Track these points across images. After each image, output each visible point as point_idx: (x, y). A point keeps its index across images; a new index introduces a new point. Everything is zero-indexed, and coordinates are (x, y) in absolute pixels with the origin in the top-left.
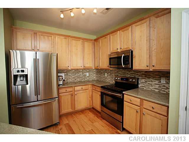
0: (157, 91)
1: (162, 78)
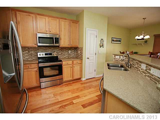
0: (67, 57)
1: (69, 51)
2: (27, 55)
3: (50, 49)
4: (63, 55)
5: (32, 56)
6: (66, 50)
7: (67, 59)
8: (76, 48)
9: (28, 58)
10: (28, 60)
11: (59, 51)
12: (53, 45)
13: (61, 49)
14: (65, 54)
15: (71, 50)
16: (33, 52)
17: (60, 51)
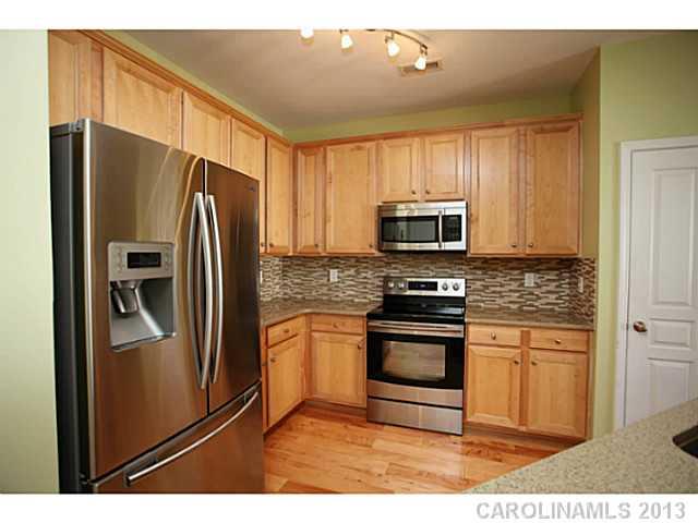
0: (515, 307)
1: (527, 275)
2: (352, 283)
3: (432, 263)
4: (494, 292)
5: (365, 288)
6: (512, 269)
7: (513, 314)
8: (567, 260)
9: (352, 293)
10: (352, 301)
11: (475, 274)
12: (437, 248)
13: (485, 265)
14: (507, 288)
15: (538, 271)
16: (369, 274)
17: (480, 272)
